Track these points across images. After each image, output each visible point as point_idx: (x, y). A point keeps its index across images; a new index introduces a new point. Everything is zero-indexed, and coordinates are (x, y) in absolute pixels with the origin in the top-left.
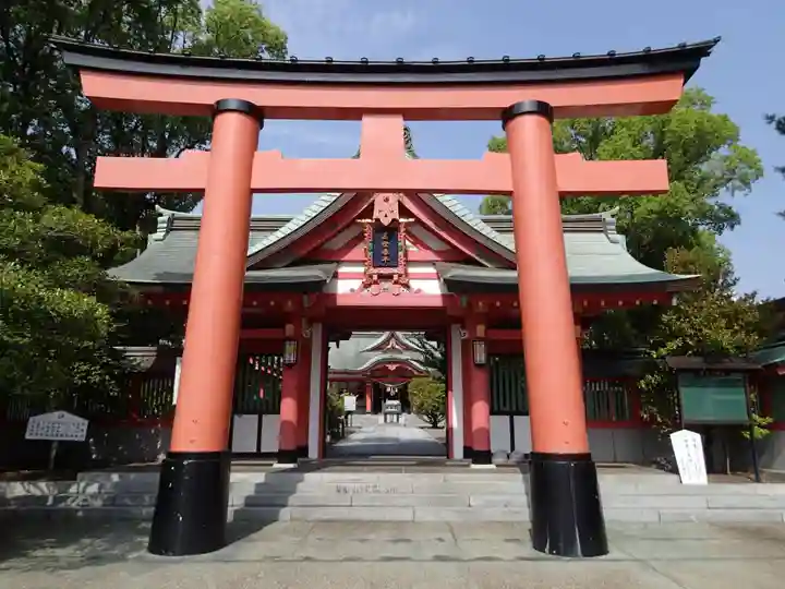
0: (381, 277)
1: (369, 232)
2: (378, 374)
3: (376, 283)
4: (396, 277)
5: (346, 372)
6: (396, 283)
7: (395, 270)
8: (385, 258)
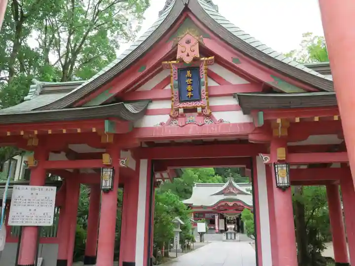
0: (187, 110)
1: (174, 71)
2: (221, 208)
3: (182, 116)
4: (199, 110)
5: (202, 207)
6: (200, 115)
7: (198, 104)
8: (190, 94)
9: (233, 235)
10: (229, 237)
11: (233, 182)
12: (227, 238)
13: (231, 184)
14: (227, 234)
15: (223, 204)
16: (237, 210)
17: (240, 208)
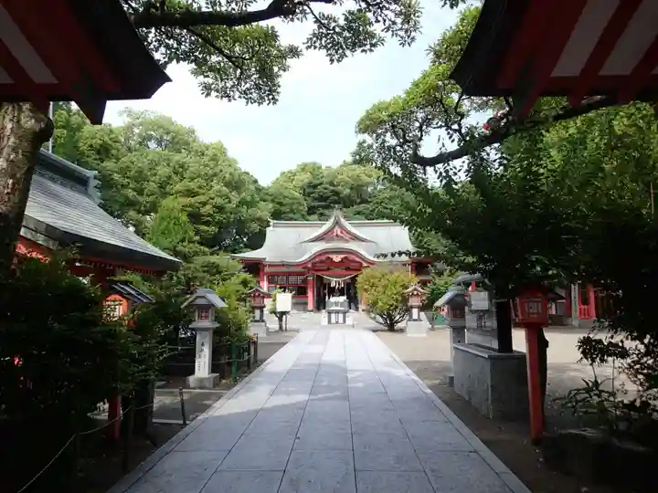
2: (320, 266)
5: (282, 264)
9: (341, 316)
10: (333, 320)
11: (342, 220)
12: (329, 322)
13: (337, 223)
14: (330, 313)
15: (323, 258)
16: (348, 269)
17: (353, 265)
